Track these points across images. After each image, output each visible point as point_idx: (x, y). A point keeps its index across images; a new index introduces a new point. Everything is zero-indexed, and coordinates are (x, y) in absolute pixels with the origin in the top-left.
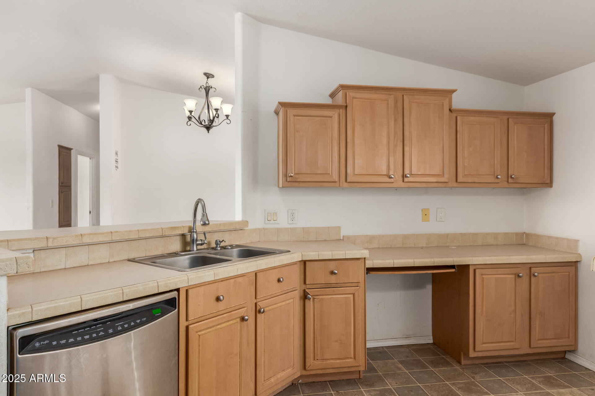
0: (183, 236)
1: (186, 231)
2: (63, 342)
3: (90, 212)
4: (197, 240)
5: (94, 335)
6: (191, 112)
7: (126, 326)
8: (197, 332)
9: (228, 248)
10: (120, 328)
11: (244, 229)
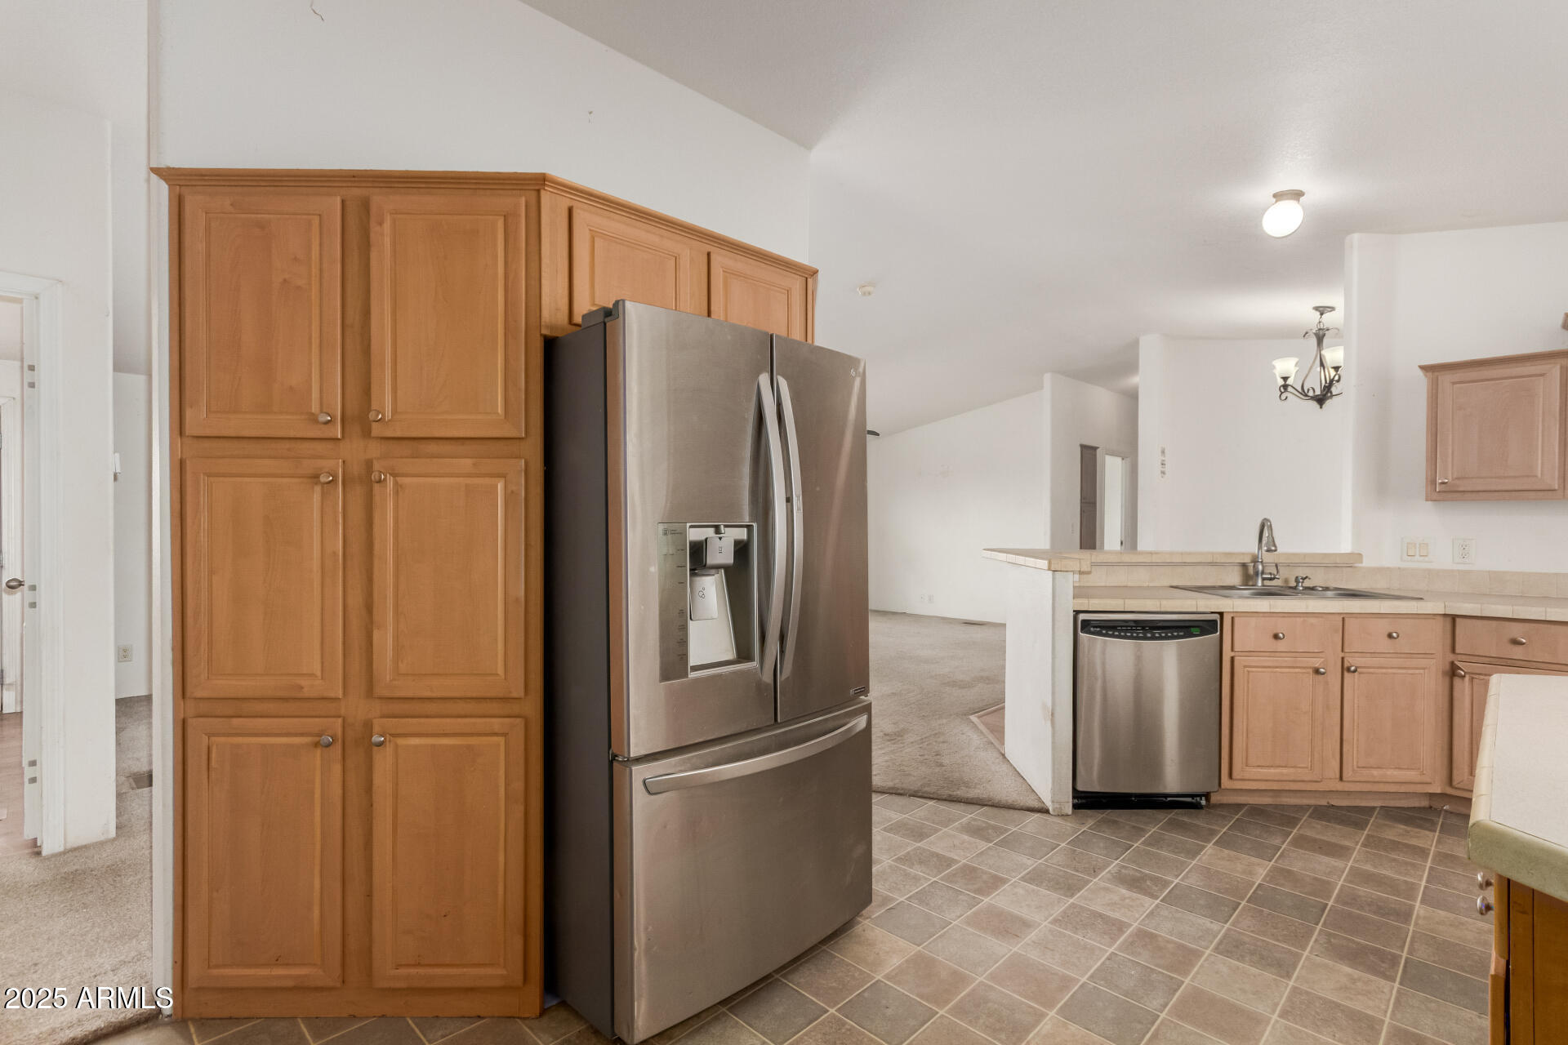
0: (1244, 566)
1: (1247, 560)
2: (1111, 633)
3: (1122, 543)
4: (1263, 573)
5: (1135, 635)
6: (1285, 379)
7: (1163, 635)
8: (1245, 667)
9: (1317, 590)
10: (1157, 635)
11: (1356, 565)
